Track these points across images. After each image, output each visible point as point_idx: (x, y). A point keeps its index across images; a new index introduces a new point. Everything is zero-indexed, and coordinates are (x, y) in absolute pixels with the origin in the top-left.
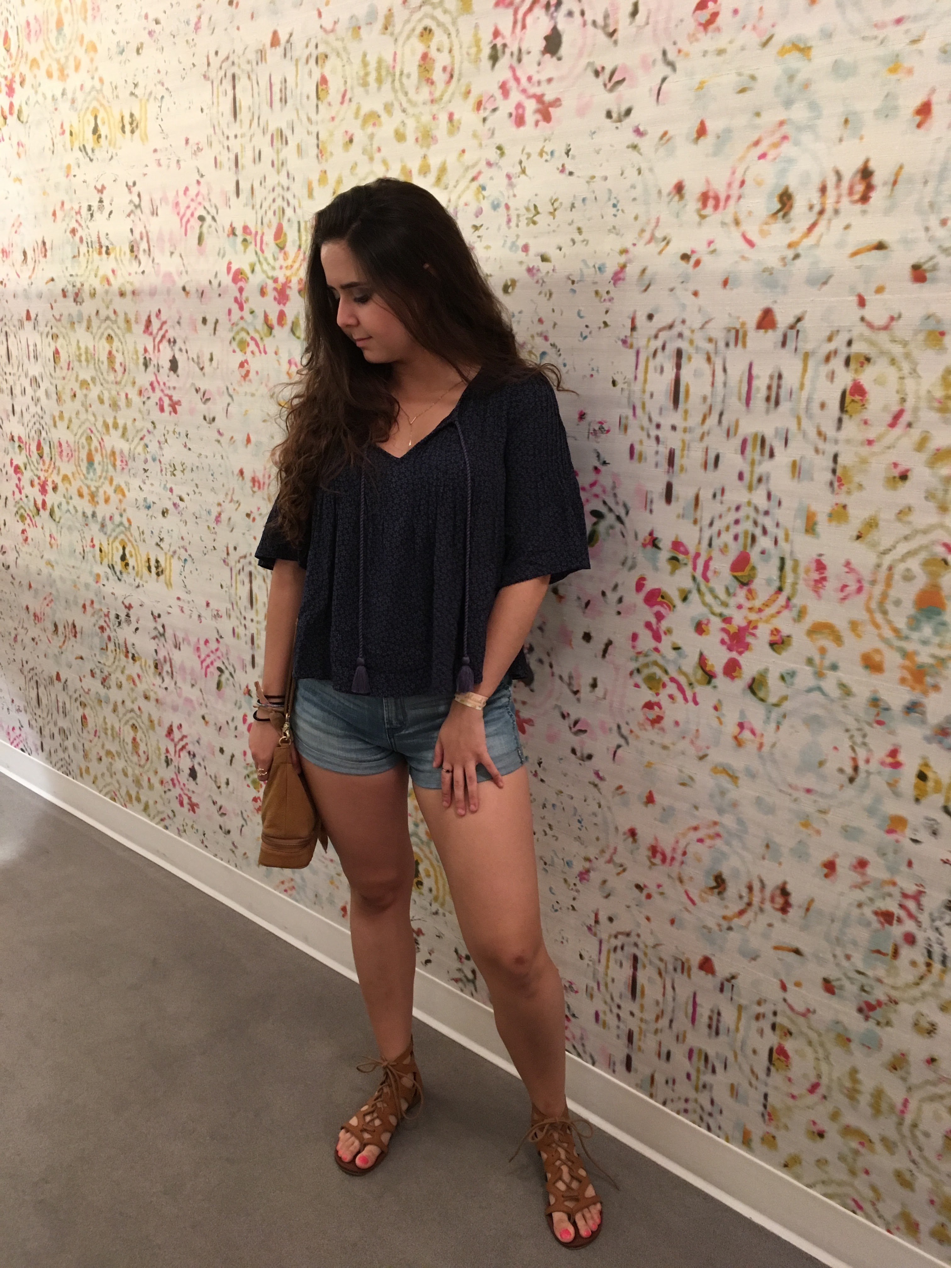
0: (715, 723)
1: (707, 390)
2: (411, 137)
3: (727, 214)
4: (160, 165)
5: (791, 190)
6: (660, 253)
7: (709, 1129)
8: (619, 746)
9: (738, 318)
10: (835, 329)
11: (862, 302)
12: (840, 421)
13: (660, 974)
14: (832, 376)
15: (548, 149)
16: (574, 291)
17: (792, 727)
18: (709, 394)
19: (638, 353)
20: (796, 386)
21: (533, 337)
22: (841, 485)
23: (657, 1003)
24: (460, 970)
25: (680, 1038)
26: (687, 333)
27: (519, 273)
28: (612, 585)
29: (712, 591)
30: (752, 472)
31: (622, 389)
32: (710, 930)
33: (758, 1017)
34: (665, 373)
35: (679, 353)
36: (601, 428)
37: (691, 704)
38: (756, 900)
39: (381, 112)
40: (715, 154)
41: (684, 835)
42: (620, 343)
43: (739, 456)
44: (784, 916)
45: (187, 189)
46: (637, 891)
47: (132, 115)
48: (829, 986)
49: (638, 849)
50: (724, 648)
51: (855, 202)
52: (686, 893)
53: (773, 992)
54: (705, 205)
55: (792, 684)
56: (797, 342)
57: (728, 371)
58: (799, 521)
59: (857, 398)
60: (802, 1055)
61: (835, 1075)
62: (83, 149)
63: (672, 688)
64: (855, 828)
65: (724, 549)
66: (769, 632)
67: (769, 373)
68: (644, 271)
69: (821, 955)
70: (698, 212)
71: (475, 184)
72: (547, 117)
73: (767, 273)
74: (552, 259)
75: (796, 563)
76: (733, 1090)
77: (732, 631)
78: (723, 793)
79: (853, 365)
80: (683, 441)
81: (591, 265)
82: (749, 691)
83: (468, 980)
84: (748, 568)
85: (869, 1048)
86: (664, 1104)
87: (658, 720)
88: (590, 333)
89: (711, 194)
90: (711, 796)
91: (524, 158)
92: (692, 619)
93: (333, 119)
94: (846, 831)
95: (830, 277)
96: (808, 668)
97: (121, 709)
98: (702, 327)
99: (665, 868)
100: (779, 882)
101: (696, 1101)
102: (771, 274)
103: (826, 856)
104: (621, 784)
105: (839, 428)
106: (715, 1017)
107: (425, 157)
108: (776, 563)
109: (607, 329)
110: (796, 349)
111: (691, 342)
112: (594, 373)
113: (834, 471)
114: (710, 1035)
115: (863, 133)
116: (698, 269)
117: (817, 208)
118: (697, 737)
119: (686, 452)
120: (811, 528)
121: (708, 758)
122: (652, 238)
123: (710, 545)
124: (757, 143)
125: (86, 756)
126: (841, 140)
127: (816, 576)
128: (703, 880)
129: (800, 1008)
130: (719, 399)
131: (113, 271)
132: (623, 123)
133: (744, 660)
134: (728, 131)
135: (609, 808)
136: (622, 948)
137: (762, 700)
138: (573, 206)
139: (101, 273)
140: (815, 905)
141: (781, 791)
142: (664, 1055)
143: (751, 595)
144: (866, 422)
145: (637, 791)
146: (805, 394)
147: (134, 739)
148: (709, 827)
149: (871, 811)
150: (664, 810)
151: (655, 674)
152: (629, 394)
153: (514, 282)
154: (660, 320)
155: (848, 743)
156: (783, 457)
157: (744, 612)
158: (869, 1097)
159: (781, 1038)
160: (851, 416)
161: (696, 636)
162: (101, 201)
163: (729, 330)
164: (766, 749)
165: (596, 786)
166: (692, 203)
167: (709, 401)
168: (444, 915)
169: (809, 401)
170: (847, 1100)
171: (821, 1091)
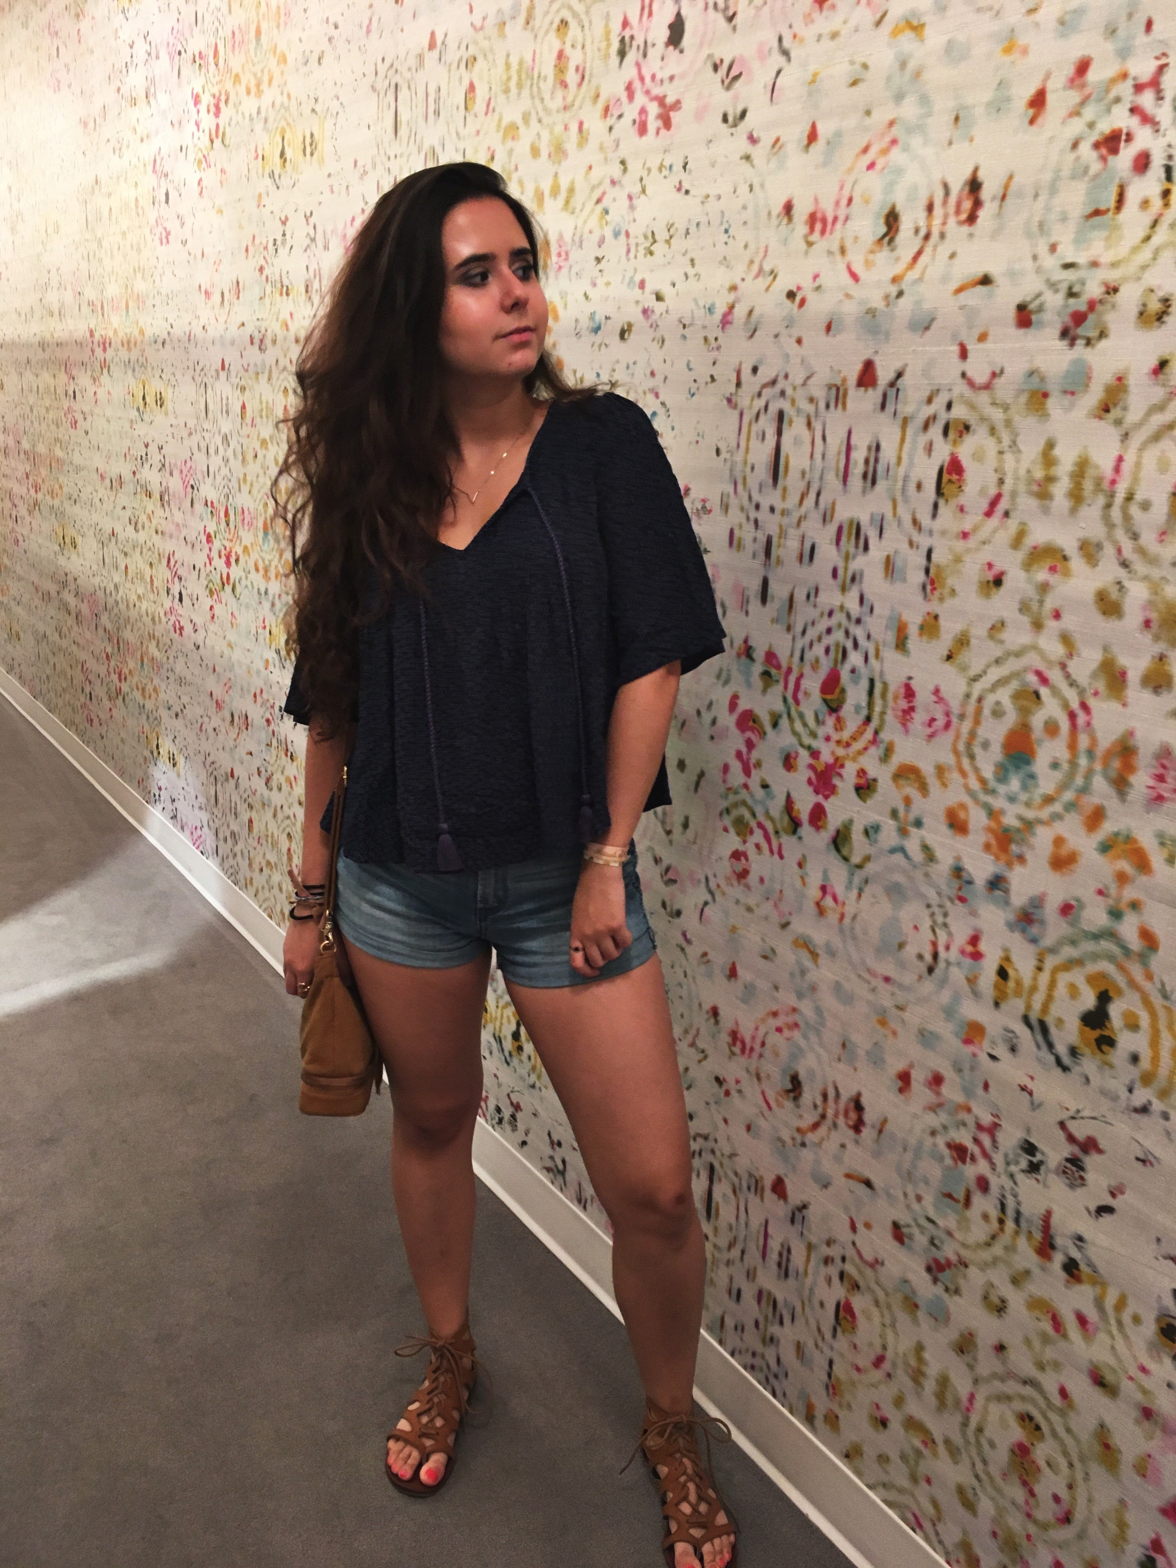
0: (798, 883)
1: (806, 463)
2: (544, 153)
3: (832, 241)
4: (332, 192)
5: (898, 208)
6: (767, 289)
7: (774, 1395)
8: (706, 903)
9: (840, 372)
10: (936, 387)
11: (964, 354)
12: (936, 506)
13: (734, 1192)
14: (929, 449)
15: (667, 163)
16: (684, 337)
17: (874, 896)
18: (807, 469)
19: (741, 414)
20: (893, 461)
21: (645, 393)
22: (934, 589)
23: (731, 1228)
24: (552, 1158)
25: (751, 1275)
26: (789, 392)
27: (634, 314)
28: (707, 703)
29: (801, 716)
30: (846, 569)
31: (725, 460)
32: (783, 1143)
33: (827, 1261)
34: (766, 441)
35: (781, 415)
36: (704, 507)
37: (776, 856)
38: (830, 1112)
39: (520, 123)
40: (825, 164)
41: (763, 1020)
42: (725, 402)
43: (833, 548)
44: (857, 1137)
45: (353, 220)
46: (716, 1085)
47: (312, 135)
48: (898, 1233)
49: (719, 1032)
50: (810, 790)
51: (961, 223)
52: (763, 1093)
53: (843, 1234)
54: (812, 229)
55: (876, 841)
56: (896, 403)
57: (828, 439)
58: (889, 633)
59: (955, 477)
60: (869, 1318)
61: (901, 1349)
62: (272, 175)
63: (758, 836)
64: (931, 1033)
65: (816, 665)
66: (855, 773)
67: (866, 444)
68: (751, 312)
69: (892, 1191)
70: (806, 237)
71: (599, 207)
72: (667, 123)
73: (870, 316)
74: (666, 299)
75: (885, 685)
76: (799, 1348)
77: (819, 769)
78: (803, 972)
79: (952, 435)
80: (781, 526)
81: (701, 304)
82: (832, 847)
83: (558, 1171)
84: (838, 690)
85: (936, 1319)
86: (732, 1354)
87: (743, 875)
88: (698, 389)
89: (819, 215)
90: (792, 975)
91: (644, 174)
92: (782, 750)
93: (478, 132)
94: (923, 1036)
95: (933, 320)
96: (891, 822)
97: (280, 815)
98: (804, 384)
99: (743, 1060)
100: (854, 1093)
101: (763, 1357)
102: (874, 316)
103: (901, 1066)
104: (707, 949)
105: (934, 515)
106: (785, 1253)
107: (556, 175)
108: (865, 684)
109: (714, 384)
110: (895, 414)
111: (793, 402)
112: (700, 439)
113: (927, 571)
114: (779, 1276)
115: (973, 133)
116: (803, 309)
117: (923, 232)
118: (780, 900)
119: (782, 540)
120: (901, 644)
121: (791, 926)
122: (761, 271)
123: (802, 659)
124: (865, 150)
125: (250, 865)
126: (950, 143)
127: (903, 704)
128: (778, 1082)
129: (869, 1256)
130: (817, 475)
131: (291, 315)
132: (739, 128)
133: (829, 805)
134: (838, 134)
135: (694, 978)
136: (700, 1154)
137: (846, 859)
138: (687, 233)
139: (281, 317)
140: (888, 1127)
141: (859, 976)
142: (734, 1292)
143: (839, 725)
144: (962, 509)
145: (720, 960)
146: (902, 471)
147: (289, 850)
148: (787, 1015)
149: (949, 1012)
150: (746, 987)
151: (743, 817)
152: (732, 465)
153: (630, 325)
154: (766, 374)
155: (928, 923)
156: (878, 551)
157: (832, 744)
158: (934, 1383)
159: (848, 1291)
160: (947, 501)
161: (783, 772)
162: (284, 235)
163: (830, 387)
164: (847, 921)
165: (683, 949)
166: (800, 227)
167: (807, 476)
168: (540, 1089)
169: (906, 479)
170: (910, 1384)
171: (886, 1366)
